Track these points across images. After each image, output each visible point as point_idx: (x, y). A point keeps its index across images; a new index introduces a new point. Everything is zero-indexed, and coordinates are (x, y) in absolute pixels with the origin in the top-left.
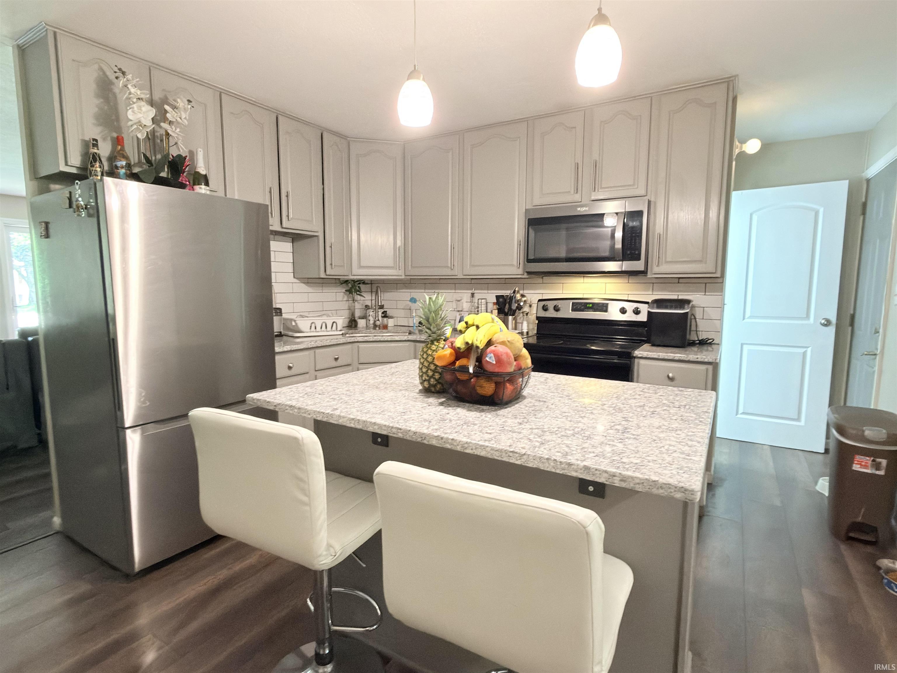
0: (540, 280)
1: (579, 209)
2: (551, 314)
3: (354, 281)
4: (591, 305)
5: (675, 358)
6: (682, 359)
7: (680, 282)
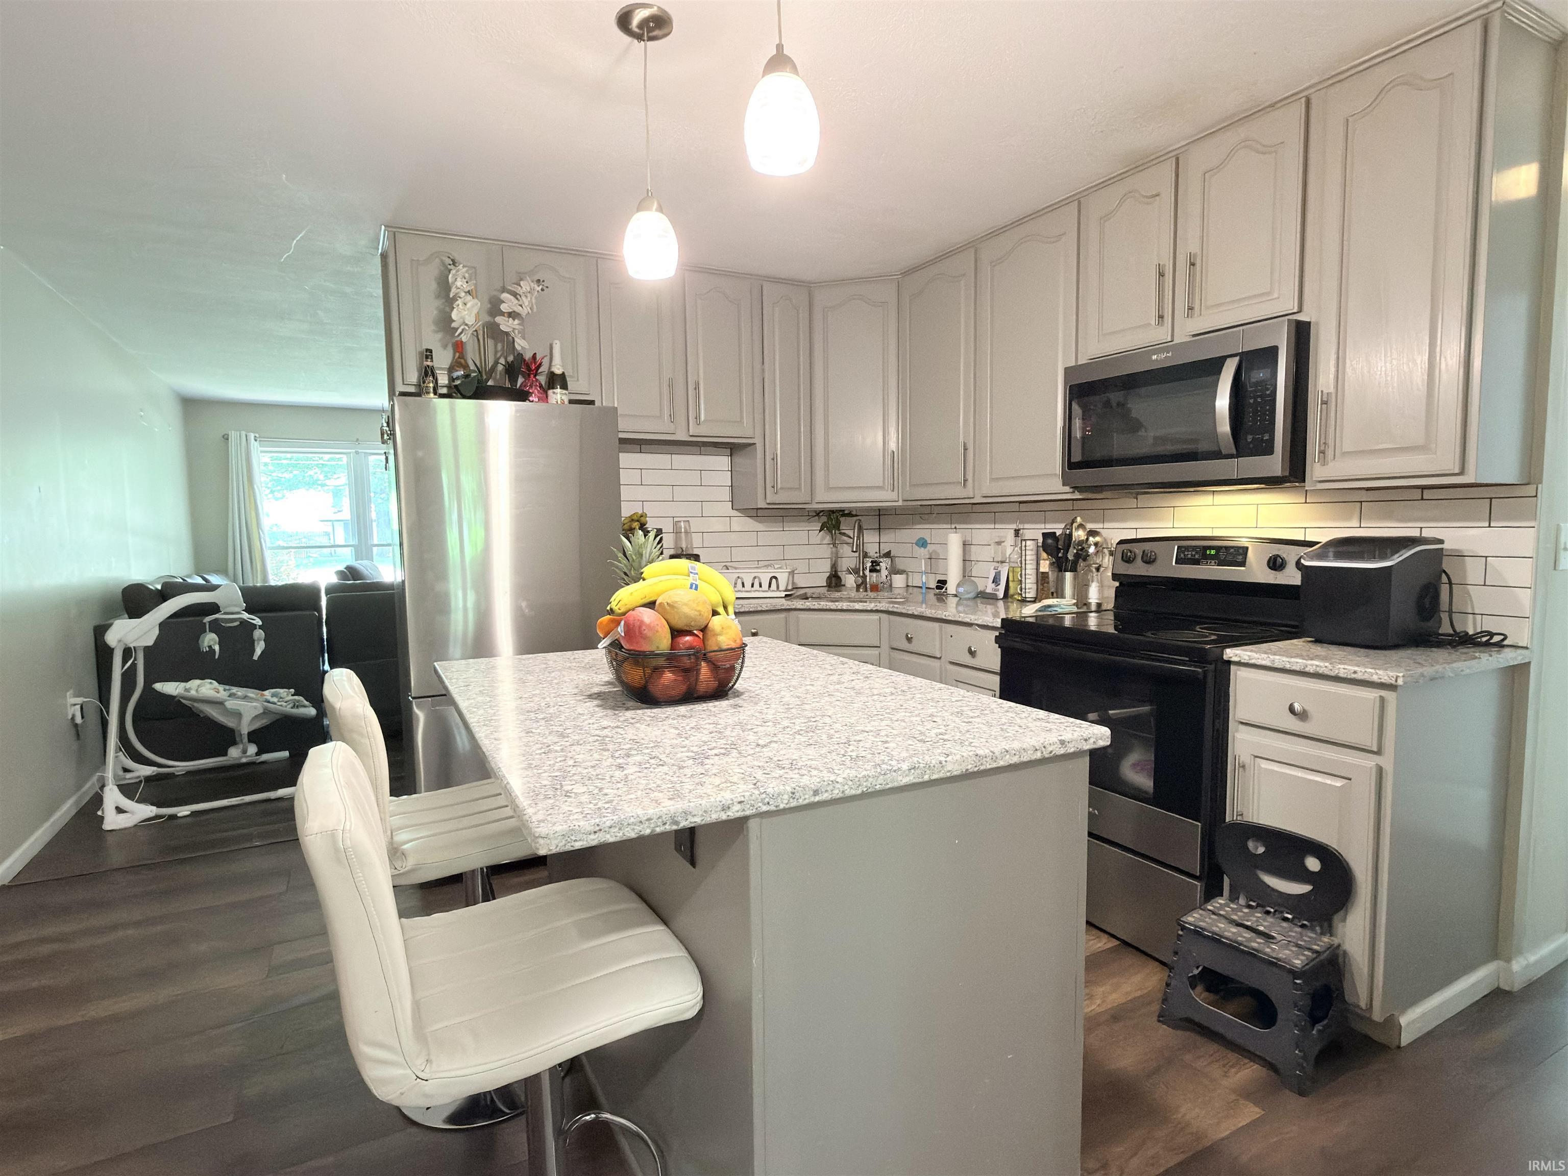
0: (1132, 502)
1: (1154, 357)
2: (1139, 569)
3: (832, 512)
4: (1213, 552)
5: (1307, 670)
6: (1320, 672)
7: (1424, 498)
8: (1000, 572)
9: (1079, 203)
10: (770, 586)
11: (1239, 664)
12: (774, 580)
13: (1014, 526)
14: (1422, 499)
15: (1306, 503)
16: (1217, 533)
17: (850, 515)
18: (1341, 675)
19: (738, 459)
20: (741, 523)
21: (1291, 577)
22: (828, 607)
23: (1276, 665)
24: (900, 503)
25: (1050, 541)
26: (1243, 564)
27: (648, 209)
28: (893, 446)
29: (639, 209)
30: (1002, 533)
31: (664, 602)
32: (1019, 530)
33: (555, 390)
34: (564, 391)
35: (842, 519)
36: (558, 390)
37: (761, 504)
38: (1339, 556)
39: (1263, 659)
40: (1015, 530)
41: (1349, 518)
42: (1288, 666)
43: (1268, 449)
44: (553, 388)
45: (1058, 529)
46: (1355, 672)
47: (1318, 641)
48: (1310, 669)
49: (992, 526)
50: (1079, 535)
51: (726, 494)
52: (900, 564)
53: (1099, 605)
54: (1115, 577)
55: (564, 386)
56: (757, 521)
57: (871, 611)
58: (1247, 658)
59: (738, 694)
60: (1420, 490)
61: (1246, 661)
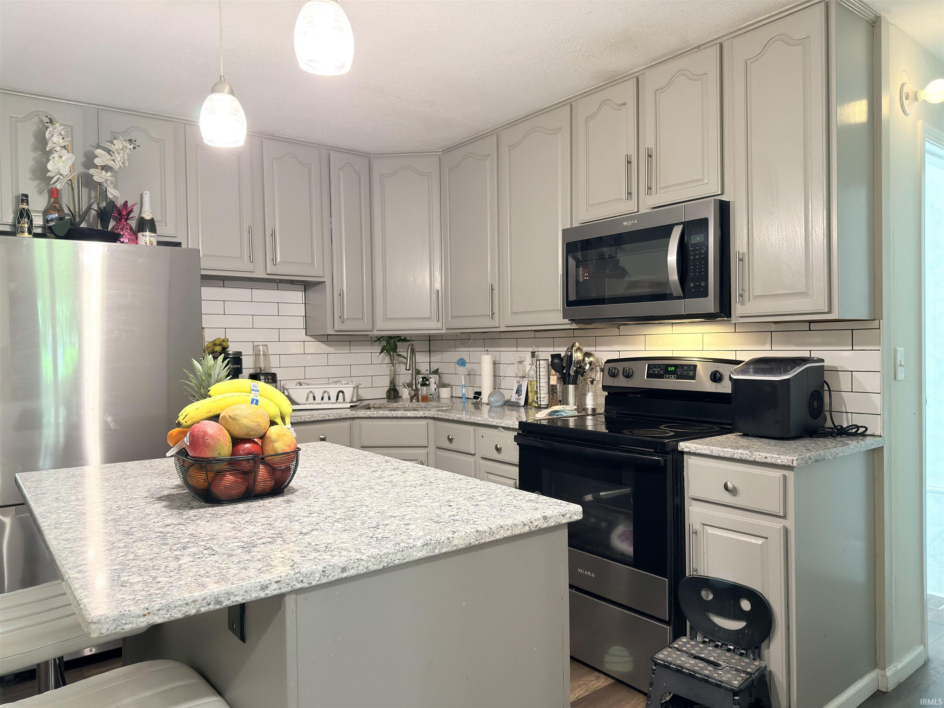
0: (615, 331)
1: (625, 223)
2: (621, 382)
3: (390, 338)
4: (673, 368)
5: (735, 457)
6: (744, 458)
7: (811, 329)
8: (521, 385)
9: (571, 105)
10: (337, 399)
11: (689, 453)
12: (341, 394)
13: (531, 349)
14: (810, 330)
15: (735, 332)
16: (676, 355)
17: (405, 340)
18: (757, 460)
19: (310, 294)
20: (314, 346)
21: (726, 387)
22: (385, 415)
23: (714, 454)
24: (444, 331)
25: (556, 361)
26: (693, 378)
27: (221, 91)
28: (437, 286)
29: (213, 91)
30: (522, 354)
31: (227, 415)
32: (534, 352)
33: (144, 233)
34: (153, 234)
35: (399, 344)
36: (148, 233)
37: (329, 333)
38: (757, 372)
39: (705, 450)
40: (532, 352)
41: (764, 344)
42: (722, 455)
43: (705, 294)
44: (143, 231)
45: (562, 351)
46: (766, 458)
47: (745, 435)
48: (736, 456)
49: (515, 349)
50: (577, 356)
51: (301, 323)
52: (446, 379)
53: (594, 410)
54: (604, 388)
55: (153, 230)
56: (328, 345)
57: (421, 418)
58: (694, 449)
59: (293, 491)
60: (808, 323)
61: (693, 451)
